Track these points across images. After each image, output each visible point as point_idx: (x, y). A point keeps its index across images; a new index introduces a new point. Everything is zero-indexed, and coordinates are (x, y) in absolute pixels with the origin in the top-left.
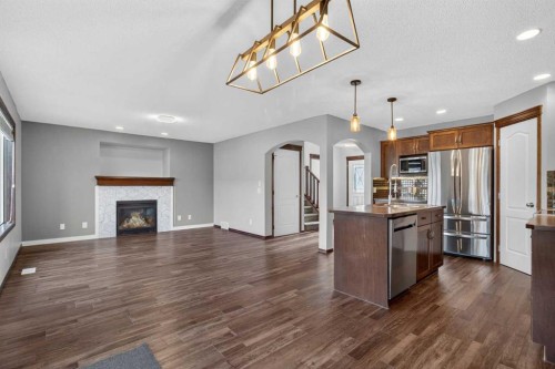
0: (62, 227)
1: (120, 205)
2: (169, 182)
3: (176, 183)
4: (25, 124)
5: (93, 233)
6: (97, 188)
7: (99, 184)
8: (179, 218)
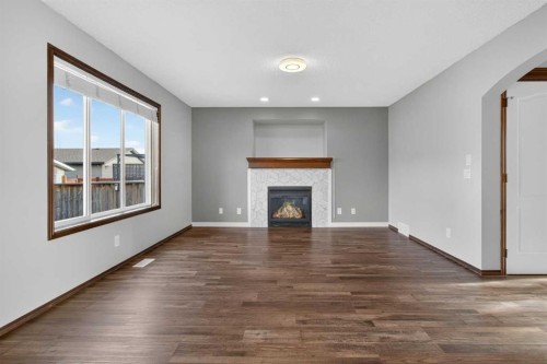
0: (221, 211)
1: (272, 190)
2: (325, 163)
3: (334, 164)
4: (195, 110)
5: (246, 221)
6: (250, 170)
7: (251, 167)
8: (340, 211)
